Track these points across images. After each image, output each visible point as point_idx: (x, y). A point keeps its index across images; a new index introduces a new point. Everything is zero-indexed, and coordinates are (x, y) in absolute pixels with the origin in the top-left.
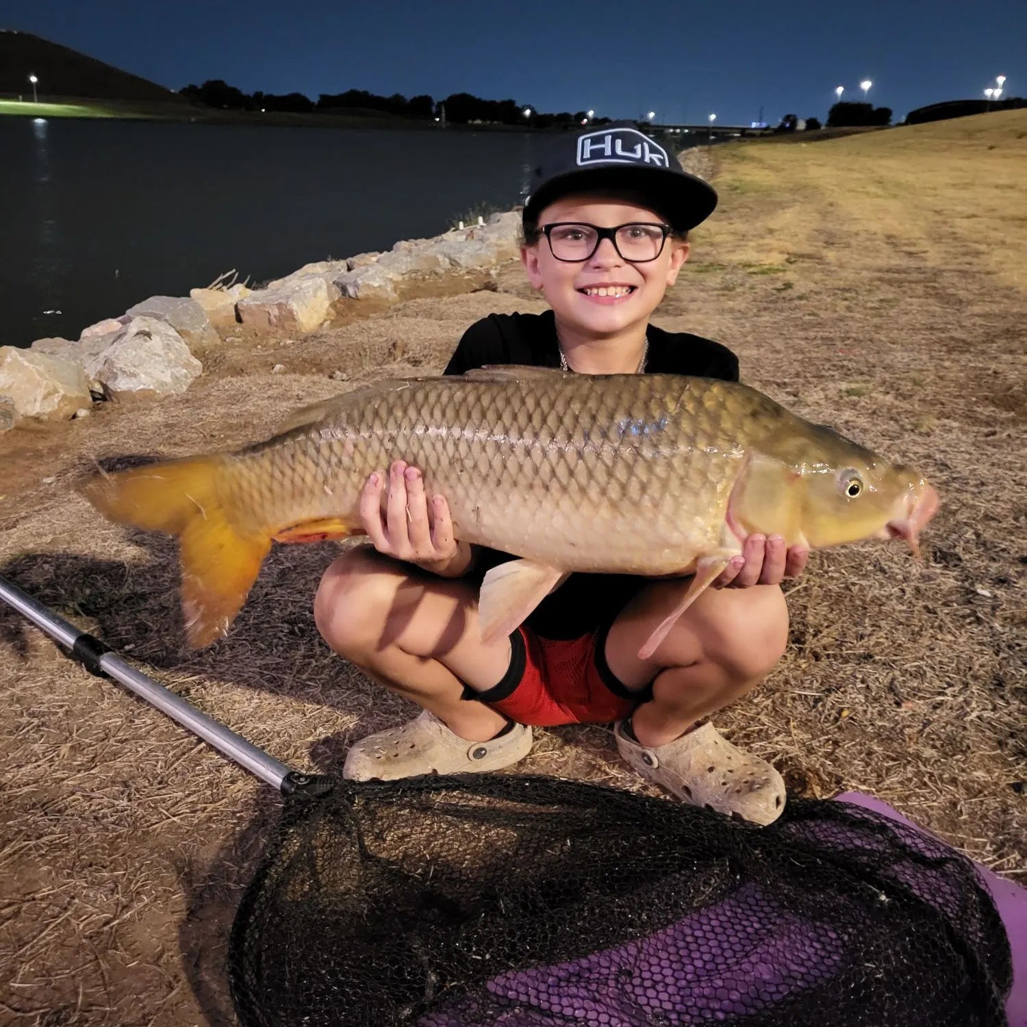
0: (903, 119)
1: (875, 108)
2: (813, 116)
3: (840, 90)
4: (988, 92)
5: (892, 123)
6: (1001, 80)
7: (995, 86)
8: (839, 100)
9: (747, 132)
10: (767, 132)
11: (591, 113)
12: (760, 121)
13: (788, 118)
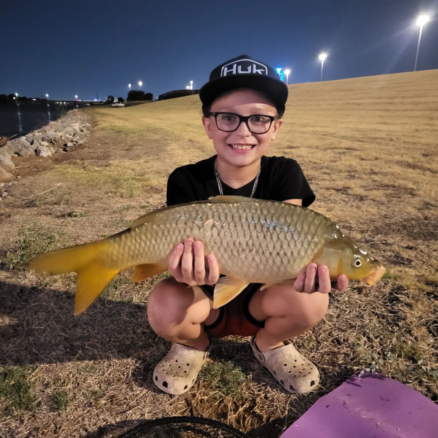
0: (157, 98)
1: (146, 93)
2: (121, 97)
3: (130, 85)
4: (188, 88)
5: (154, 100)
6: (192, 82)
7: (190, 85)
8: (130, 90)
9: (93, 103)
10: (102, 103)
11: (17, 94)
12: (98, 99)
13: (109, 97)
